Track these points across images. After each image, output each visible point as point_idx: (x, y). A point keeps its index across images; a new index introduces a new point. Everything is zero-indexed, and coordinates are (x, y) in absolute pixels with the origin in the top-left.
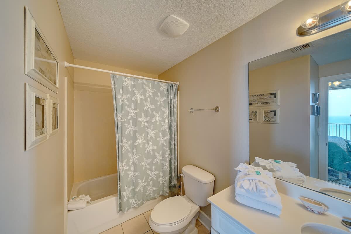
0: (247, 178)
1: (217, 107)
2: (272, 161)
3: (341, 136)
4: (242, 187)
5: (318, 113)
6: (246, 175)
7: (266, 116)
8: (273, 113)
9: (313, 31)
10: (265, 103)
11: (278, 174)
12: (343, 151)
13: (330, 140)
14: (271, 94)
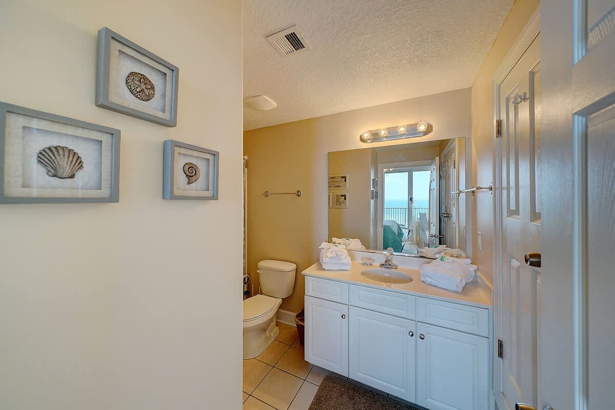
0: (330, 250)
1: (298, 191)
2: (345, 239)
3: (395, 220)
4: (327, 257)
5: (377, 197)
6: (328, 249)
7: (338, 201)
8: (344, 197)
9: (369, 141)
10: (337, 186)
11: (349, 248)
12: (394, 233)
13: (385, 223)
14: (342, 177)
